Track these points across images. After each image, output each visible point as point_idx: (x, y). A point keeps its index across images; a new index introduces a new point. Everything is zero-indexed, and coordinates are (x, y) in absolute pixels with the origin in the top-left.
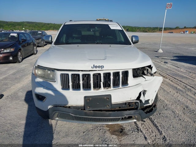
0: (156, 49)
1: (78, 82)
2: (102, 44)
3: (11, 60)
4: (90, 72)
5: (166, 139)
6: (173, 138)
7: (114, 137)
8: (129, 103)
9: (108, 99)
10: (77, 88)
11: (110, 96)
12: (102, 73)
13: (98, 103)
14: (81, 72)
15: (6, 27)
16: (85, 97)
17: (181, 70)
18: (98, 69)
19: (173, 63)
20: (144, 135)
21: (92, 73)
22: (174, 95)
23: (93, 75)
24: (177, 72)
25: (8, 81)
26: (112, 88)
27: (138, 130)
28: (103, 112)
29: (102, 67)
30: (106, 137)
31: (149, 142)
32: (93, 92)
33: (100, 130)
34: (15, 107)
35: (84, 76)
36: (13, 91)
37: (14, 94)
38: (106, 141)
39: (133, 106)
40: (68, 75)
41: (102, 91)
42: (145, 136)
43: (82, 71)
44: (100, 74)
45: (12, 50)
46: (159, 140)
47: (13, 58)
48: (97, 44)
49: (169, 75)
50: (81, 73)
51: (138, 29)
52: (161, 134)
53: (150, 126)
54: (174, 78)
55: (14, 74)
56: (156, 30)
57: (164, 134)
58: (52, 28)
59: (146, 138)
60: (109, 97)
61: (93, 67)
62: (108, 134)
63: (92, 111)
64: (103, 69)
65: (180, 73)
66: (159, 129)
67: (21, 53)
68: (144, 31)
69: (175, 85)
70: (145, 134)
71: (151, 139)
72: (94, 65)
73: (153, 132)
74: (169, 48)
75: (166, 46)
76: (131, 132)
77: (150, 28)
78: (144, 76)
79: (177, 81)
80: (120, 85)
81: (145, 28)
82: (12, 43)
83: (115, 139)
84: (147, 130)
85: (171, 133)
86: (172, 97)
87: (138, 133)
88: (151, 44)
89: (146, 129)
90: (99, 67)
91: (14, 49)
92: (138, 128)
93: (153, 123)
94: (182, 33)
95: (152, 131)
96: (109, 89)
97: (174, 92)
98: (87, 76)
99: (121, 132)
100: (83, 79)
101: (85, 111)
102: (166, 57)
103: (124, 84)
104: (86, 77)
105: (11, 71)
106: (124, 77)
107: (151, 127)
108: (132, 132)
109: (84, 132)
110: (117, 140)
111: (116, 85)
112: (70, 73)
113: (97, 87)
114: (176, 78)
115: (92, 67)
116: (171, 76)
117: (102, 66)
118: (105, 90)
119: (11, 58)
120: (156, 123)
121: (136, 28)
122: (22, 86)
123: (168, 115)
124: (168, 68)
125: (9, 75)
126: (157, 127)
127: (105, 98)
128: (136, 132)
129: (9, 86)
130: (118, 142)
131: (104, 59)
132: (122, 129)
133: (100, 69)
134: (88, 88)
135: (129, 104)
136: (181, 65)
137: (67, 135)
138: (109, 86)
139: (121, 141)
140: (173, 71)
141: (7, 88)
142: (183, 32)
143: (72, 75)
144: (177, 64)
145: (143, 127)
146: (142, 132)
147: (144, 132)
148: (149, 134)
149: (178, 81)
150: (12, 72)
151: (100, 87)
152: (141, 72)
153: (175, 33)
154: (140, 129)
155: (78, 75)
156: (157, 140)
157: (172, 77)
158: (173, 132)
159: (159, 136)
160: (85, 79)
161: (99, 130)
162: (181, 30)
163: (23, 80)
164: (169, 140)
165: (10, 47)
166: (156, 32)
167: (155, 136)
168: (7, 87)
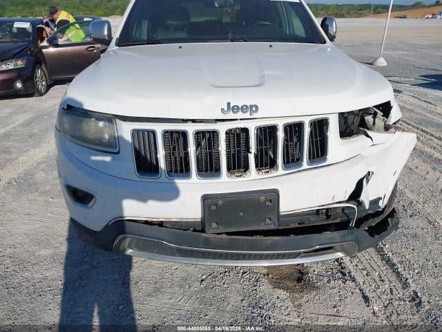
0: (371, 57)
1: (182, 155)
2: (245, 41)
3: (20, 90)
4: (218, 123)
5: (420, 300)
6: (438, 298)
7: (283, 294)
8: (327, 209)
9: (270, 201)
10: (181, 171)
11: (275, 193)
12: (252, 127)
13: (241, 214)
14: (190, 124)
15: (11, 11)
16: (205, 198)
17: (438, 108)
18: (240, 115)
19: (416, 91)
20: (361, 290)
21: (222, 129)
22: (428, 177)
23: (226, 133)
24: (429, 115)
25: (12, 143)
26: (280, 170)
27: (344, 274)
28: (254, 238)
29: (254, 108)
30: (261, 294)
31: (376, 309)
32: (226, 184)
33: (243, 273)
34: (28, 211)
35: (199, 135)
36: (21, 169)
37: (26, 175)
38: (260, 308)
39: (337, 218)
40: (154, 133)
41: (253, 181)
42: (363, 294)
43: (194, 121)
44: (246, 131)
45: (20, 63)
46: (402, 303)
47: (24, 83)
48: (232, 41)
49: (409, 124)
50: (191, 129)
51: (322, 9)
52: (405, 285)
53: (372, 263)
54: (422, 131)
55: (26, 124)
56: (367, 11)
57: (413, 286)
58: (119, 10)
59: (366, 299)
60: (273, 196)
61: (226, 109)
62: (265, 288)
63: (224, 236)
64: (255, 115)
65: (435, 118)
66: (398, 273)
67: (42, 70)
68: (336, 14)
69: (427, 149)
70: (364, 287)
71: (379, 301)
72: (229, 104)
73: (383, 281)
74: (403, 54)
75: (394, 50)
76: (326, 279)
77: (352, 5)
78: (369, 133)
79: (431, 140)
80: (302, 161)
81: (340, 6)
82: (20, 47)
83: (284, 300)
84: (367, 275)
85: (431, 281)
86: (423, 182)
87: (344, 283)
88: (356, 46)
89: (365, 272)
90: (244, 109)
91: (25, 61)
92: (343, 268)
93: (383, 256)
94: (428, 18)
95: (380, 277)
96: (273, 173)
97: (427, 167)
98: (207, 135)
99: (299, 280)
100: (198, 145)
101: (204, 234)
102: (396, 78)
103: (314, 158)
104: (207, 139)
105: (19, 117)
106: (316, 137)
107: (375, 267)
108: (329, 281)
109: (202, 281)
110: (290, 303)
111: (292, 160)
112: (159, 129)
113: (239, 168)
114: (427, 130)
115: (222, 110)
116: (413, 126)
117: (251, 106)
118: (262, 175)
119: (19, 85)
120: (390, 254)
121: (317, 8)
122: (44, 154)
123: (419, 232)
124: (406, 106)
125: (15, 128)
126: (393, 265)
127: (262, 198)
128: (340, 282)
129: (13, 156)
130: (294, 309)
131: (257, 83)
132: (300, 272)
133: (247, 115)
134: (211, 170)
135: (328, 212)
136: (436, 96)
137: (158, 290)
138: (272, 164)
139: (300, 305)
140: (417, 113)
141: (8, 161)
142: (431, 16)
143: (166, 132)
144: (425, 94)
145: (354, 264)
146: (354, 280)
147: (360, 279)
148: (373, 287)
149: (432, 138)
150: (21, 119)
151: (246, 168)
152: (357, 120)
153: (412, 17)
154: (349, 273)
155: (184, 134)
156: (397, 303)
157: (418, 129)
158: (435, 281)
159: (399, 293)
160: (203, 143)
161: (240, 275)
162: (426, 9)
163: (48, 139)
164: (429, 302)
165: (16, 56)
166: (365, 16)
167: (389, 291)
168: (8, 157)
